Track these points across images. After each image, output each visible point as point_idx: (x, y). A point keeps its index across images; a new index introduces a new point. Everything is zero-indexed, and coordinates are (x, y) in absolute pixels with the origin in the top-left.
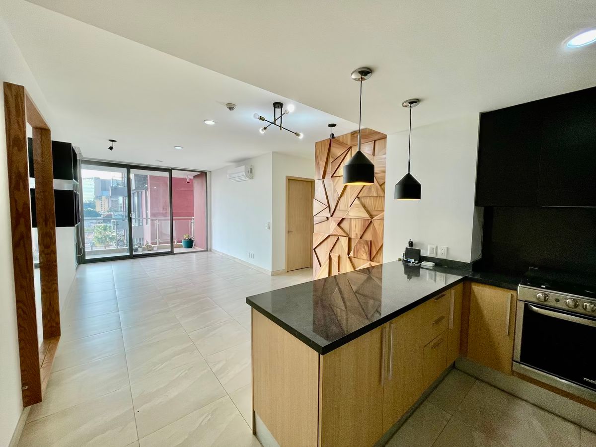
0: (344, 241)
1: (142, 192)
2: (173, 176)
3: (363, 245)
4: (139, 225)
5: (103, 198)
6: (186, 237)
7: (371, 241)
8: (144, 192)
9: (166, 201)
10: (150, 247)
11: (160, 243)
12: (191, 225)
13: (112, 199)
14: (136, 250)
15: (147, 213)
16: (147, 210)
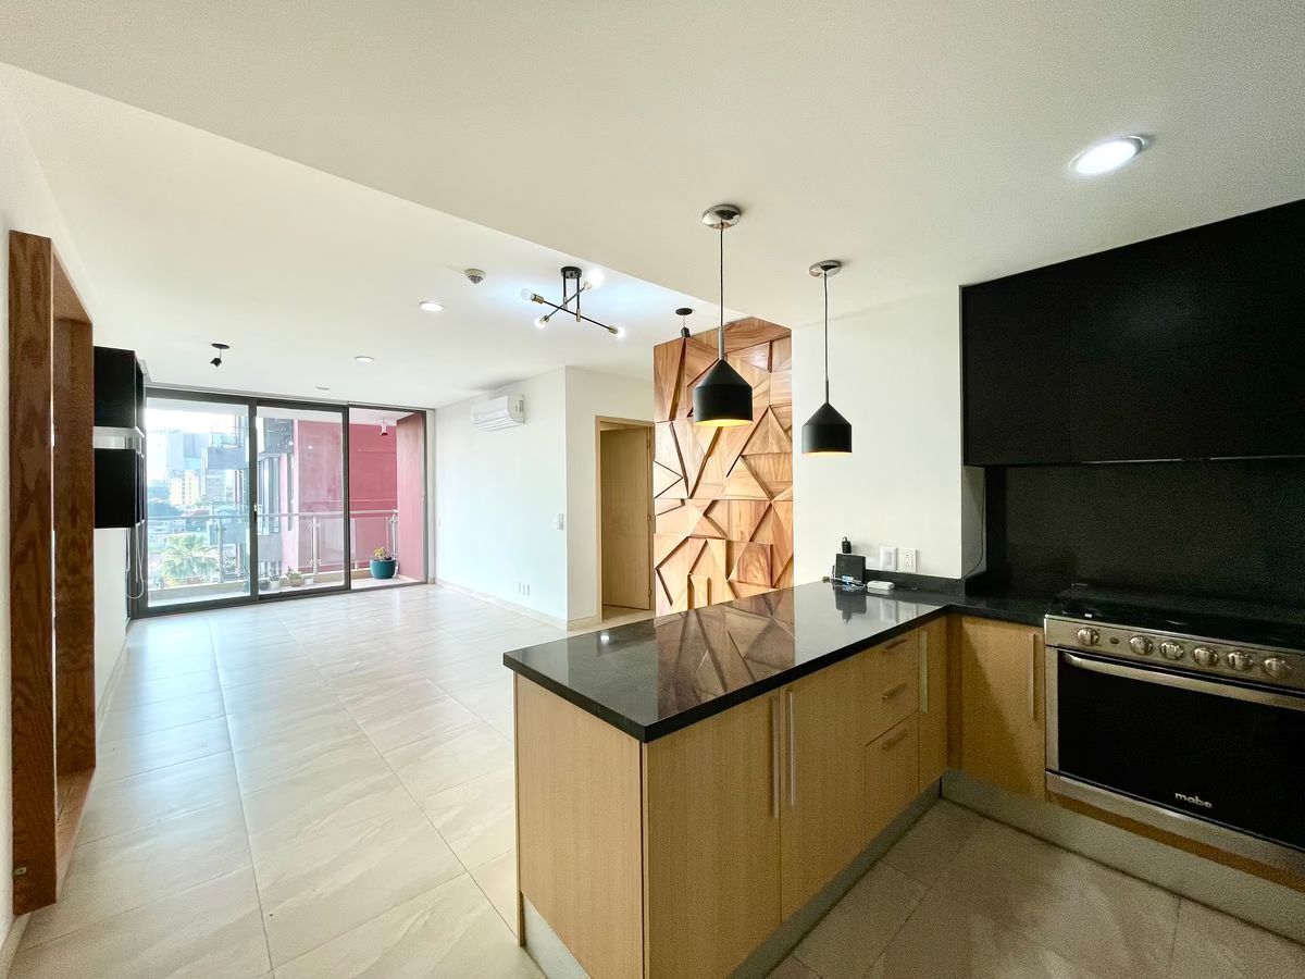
0: (717, 549)
1: (279, 459)
2: (352, 421)
3: (755, 555)
4: (272, 532)
5: (188, 474)
6: (378, 554)
7: (772, 546)
8: (284, 457)
9: (334, 475)
10: (297, 577)
11: (320, 569)
12: (390, 527)
13: (208, 476)
14: (266, 585)
15: (290, 505)
16: (290, 499)
